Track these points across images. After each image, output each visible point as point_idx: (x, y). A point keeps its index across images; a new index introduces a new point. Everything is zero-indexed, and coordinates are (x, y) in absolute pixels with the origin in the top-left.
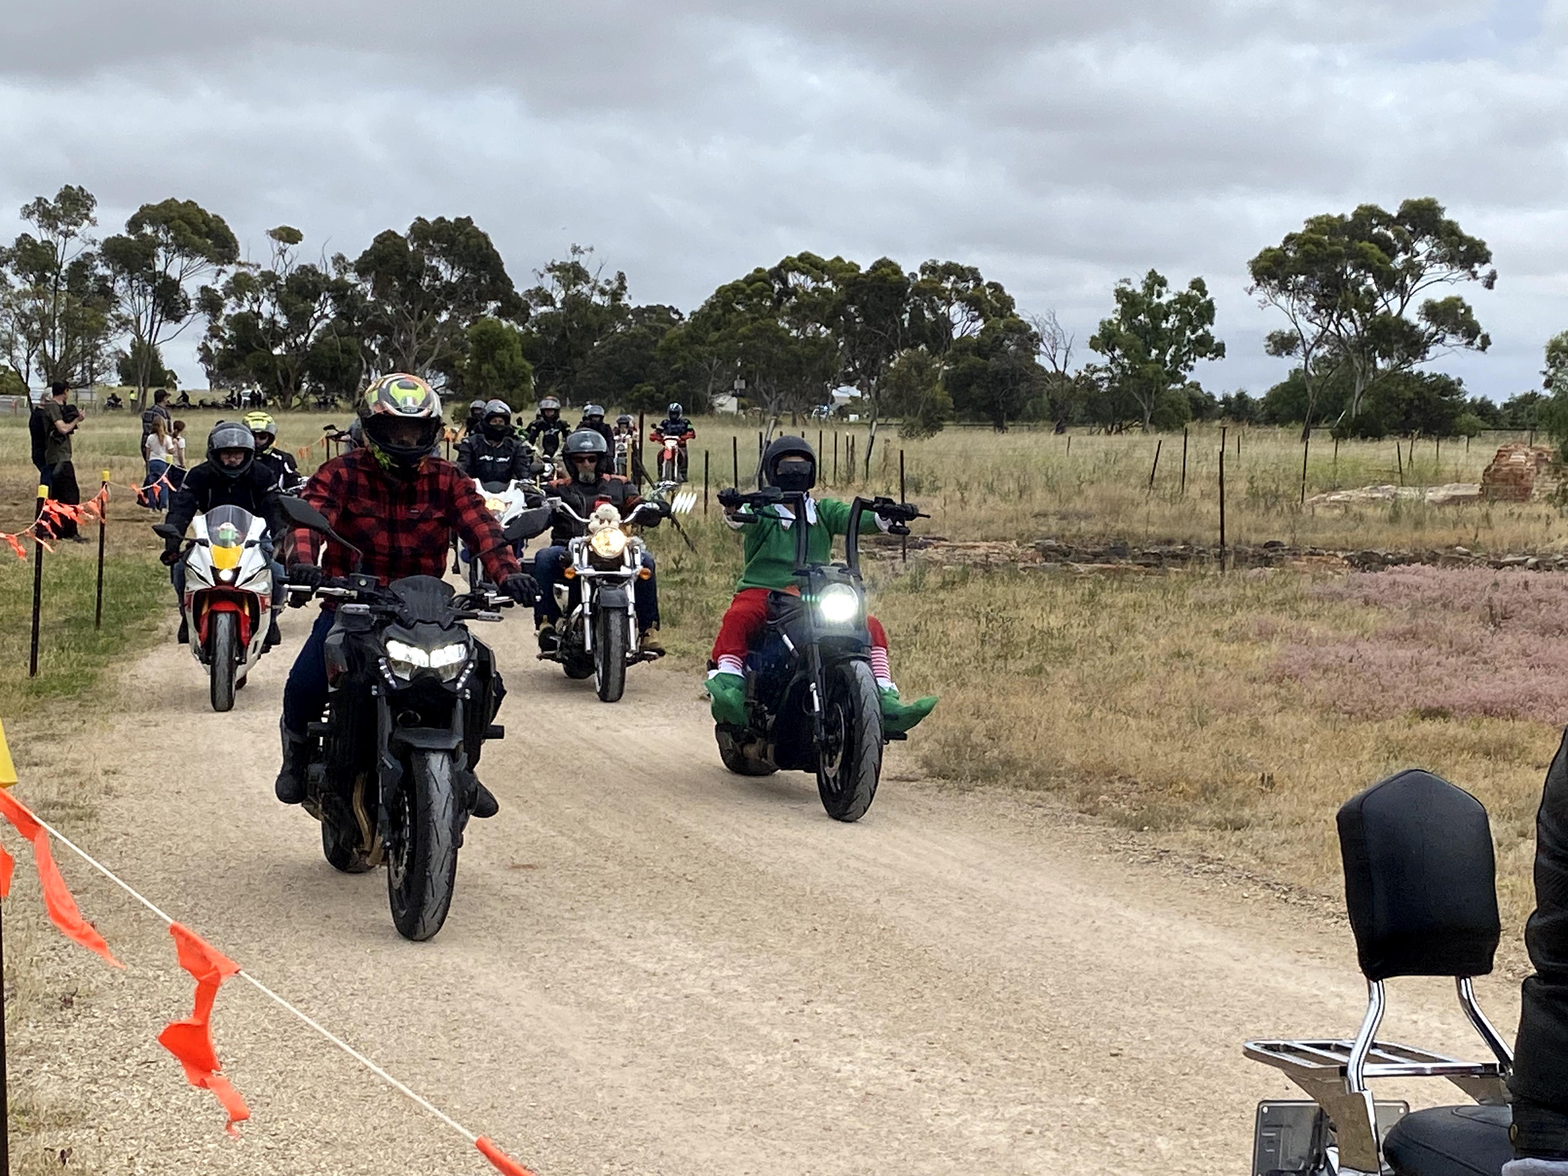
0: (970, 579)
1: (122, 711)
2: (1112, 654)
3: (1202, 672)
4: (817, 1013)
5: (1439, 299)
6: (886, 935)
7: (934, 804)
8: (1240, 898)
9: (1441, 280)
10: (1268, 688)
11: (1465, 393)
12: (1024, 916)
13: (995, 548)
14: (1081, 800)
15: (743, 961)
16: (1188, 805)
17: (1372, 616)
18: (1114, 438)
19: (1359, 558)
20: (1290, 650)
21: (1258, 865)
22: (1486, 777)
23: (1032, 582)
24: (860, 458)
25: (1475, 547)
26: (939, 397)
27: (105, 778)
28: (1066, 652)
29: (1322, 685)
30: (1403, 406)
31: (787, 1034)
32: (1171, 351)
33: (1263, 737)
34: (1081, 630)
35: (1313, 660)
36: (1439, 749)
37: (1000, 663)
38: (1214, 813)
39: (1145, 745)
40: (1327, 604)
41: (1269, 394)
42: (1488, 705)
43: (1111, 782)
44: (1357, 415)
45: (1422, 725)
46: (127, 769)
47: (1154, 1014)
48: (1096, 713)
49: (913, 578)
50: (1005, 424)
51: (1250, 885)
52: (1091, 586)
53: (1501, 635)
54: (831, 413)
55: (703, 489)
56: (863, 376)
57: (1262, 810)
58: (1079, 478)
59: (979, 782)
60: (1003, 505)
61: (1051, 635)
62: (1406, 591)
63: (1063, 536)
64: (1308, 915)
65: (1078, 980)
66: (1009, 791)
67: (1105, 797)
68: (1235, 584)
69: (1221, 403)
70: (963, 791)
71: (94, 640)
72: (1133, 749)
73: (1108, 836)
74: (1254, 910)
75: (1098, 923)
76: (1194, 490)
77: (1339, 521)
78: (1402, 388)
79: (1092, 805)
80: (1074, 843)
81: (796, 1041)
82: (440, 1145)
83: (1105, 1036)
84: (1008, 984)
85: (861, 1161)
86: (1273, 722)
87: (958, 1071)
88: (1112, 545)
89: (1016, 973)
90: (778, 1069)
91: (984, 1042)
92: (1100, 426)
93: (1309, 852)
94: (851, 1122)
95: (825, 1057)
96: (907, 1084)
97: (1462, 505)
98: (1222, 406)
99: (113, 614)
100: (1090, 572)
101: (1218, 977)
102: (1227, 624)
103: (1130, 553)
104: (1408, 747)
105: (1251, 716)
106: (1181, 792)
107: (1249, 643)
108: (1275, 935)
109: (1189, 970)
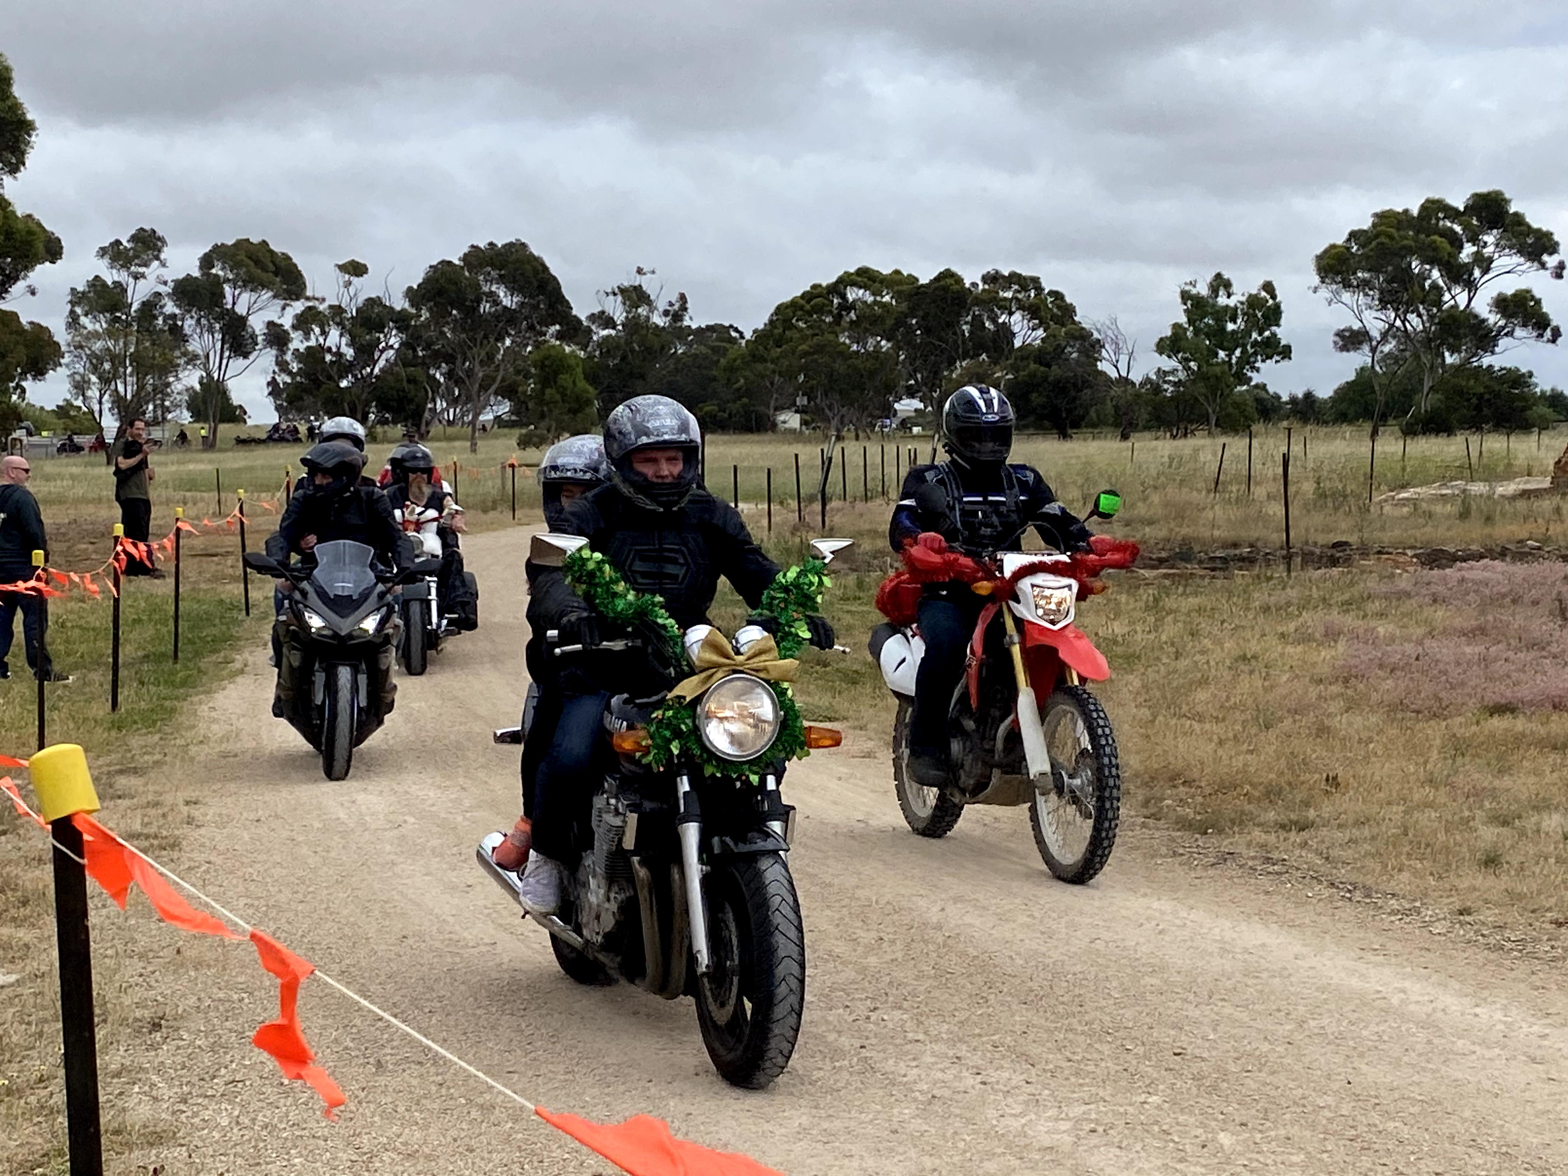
1: (201, 742)
2: (1177, 659)
3: (1268, 674)
4: (883, 1020)
5: (1509, 291)
6: (951, 943)
8: (1304, 898)
9: (1509, 272)
10: (1335, 689)
11: (1536, 385)
12: (1089, 920)
14: (1146, 803)
16: (1252, 807)
17: (1440, 613)
18: (1180, 443)
19: (1427, 556)
20: (1357, 650)
21: (1322, 865)
22: (1553, 771)
25: (1546, 540)
27: (187, 808)
28: (1131, 659)
29: (1388, 685)
30: (1474, 401)
31: (854, 1040)
32: (1238, 353)
33: (1328, 738)
34: (1146, 636)
35: (1380, 659)
36: (1506, 746)
38: (1279, 815)
39: (1210, 748)
40: (1394, 603)
41: (1336, 392)
42: (1557, 700)
43: (1175, 786)
44: (1426, 411)
45: (1490, 721)
46: (208, 799)
47: (1217, 1014)
48: (1160, 719)
50: (1069, 432)
51: (1314, 885)
52: (1155, 592)
54: (894, 426)
55: (766, 506)
56: (924, 388)
57: (1327, 809)
58: (1142, 484)
61: (1115, 642)
62: (1475, 587)
64: (1372, 913)
65: (1142, 982)
67: (1168, 802)
68: (1301, 585)
69: (1287, 403)
71: (172, 674)
72: (1198, 753)
73: (1173, 840)
74: (1318, 909)
75: (1162, 926)
76: (1259, 492)
77: (1407, 518)
78: (1472, 382)
79: (1156, 809)
80: (1138, 848)
81: (862, 1047)
82: (518, 1154)
83: (1168, 1036)
84: (1072, 988)
85: (928, 1162)
86: (1341, 722)
87: (1022, 1073)
88: (1177, 550)
89: (1081, 976)
90: (845, 1075)
91: (1049, 1045)
92: (1165, 432)
93: (1373, 851)
94: (917, 1124)
95: (891, 1062)
96: (973, 1087)
97: (1532, 499)
98: (1289, 406)
99: (190, 648)
100: (1155, 578)
101: (1281, 976)
102: (1292, 626)
103: (1195, 558)
104: (1475, 744)
105: (1317, 717)
106: (1245, 795)
107: (1315, 645)
108: (1340, 933)
109: (1252, 969)
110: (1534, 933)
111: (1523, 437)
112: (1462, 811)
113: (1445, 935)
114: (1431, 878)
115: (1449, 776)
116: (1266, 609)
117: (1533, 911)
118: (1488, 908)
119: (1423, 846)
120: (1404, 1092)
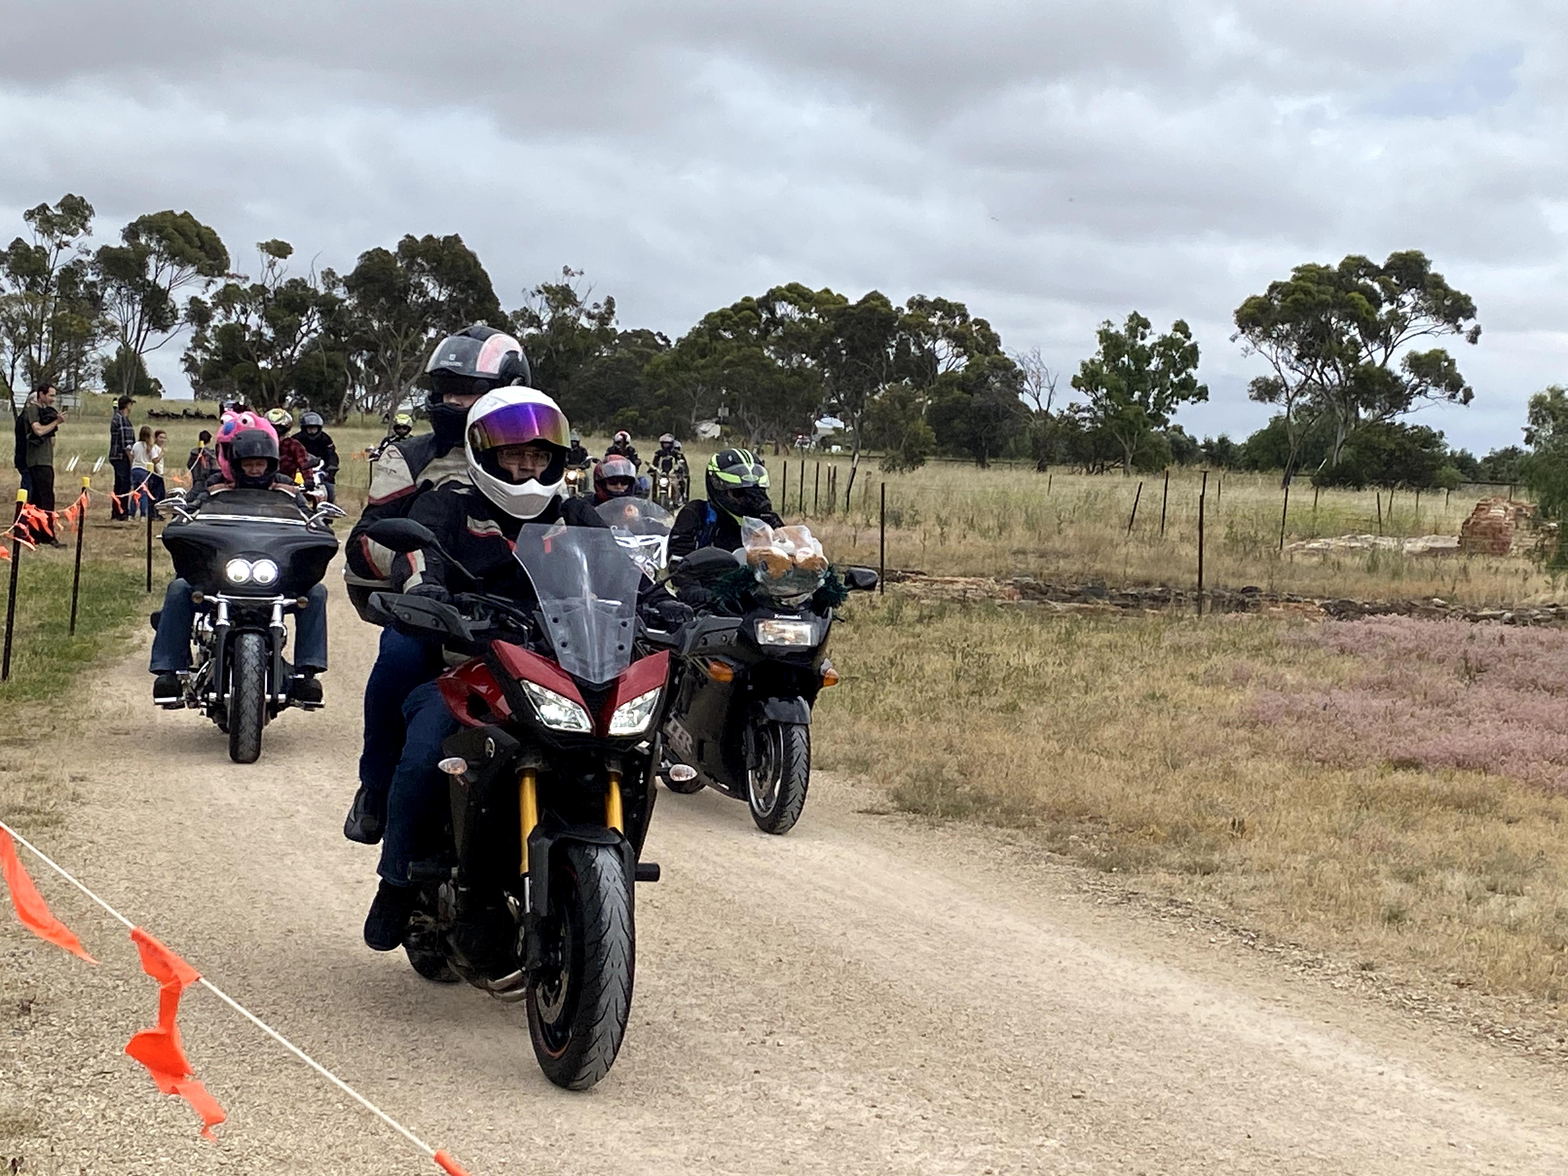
0: (947, 613)
1: (92, 717)
2: (1086, 693)
3: (1176, 715)
4: (778, 1045)
5: (1423, 351)
6: (852, 968)
7: (903, 838)
8: (1208, 943)
9: (1425, 332)
10: (1242, 733)
11: (1446, 446)
12: (991, 954)
13: (972, 583)
14: (1051, 838)
15: (707, 991)
16: (1157, 848)
17: (1347, 664)
18: (1096, 478)
19: (1335, 606)
20: (1266, 696)
21: (1226, 910)
22: (1457, 830)
23: (1009, 619)
24: (841, 490)
25: (1452, 599)
26: (921, 432)
27: (72, 784)
28: (1041, 690)
29: (1295, 732)
30: (1384, 456)
31: (748, 1065)
32: (1154, 394)
33: (1235, 782)
34: (1056, 668)
35: (1287, 706)
36: (1410, 801)
37: (974, 699)
38: (1184, 856)
39: (1117, 785)
40: (1302, 652)
41: (1251, 439)
42: (1461, 757)
43: (1080, 822)
44: (1338, 464)
45: (1394, 775)
46: (95, 777)
47: (1118, 1057)
48: (1069, 752)
49: (890, 611)
50: (987, 461)
51: (1217, 930)
52: (1068, 625)
53: (1474, 688)
54: (814, 443)
56: (846, 408)
57: (1232, 854)
58: (1059, 517)
59: (950, 818)
60: (982, 541)
61: (1027, 674)
62: (1383, 642)
63: (1041, 574)
64: (1274, 962)
65: (1043, 1020)
66: (979, 827)
67: (1074, 837)
68: (1212, 628)
69: (1203, 447)
70: (933, 826)
71: (68, 646)
72: (1105, 789)
73: (1078, 876)
74: (1221, 955)
75: (1064, 964)
76: (1173, 533)
77: (1316, 568)
78: (1383, 438)
79: (1061, 844)
80: (1043, 883)
81: (756, 1072)
83: (1068, 1077)
84: (971, 1022)
86: (1247, 768)
87: (918, 1109)
88: (1090, 585)
89: (980, 1010)
90: (738, 1100)
91: (946, 1080)
92: (1081, 467)
93: (1278, 900)
94: (809, 1156)
95: (785, 1089)
96: (868, 1120)
97: (1439, 557)
98: (1204, 450)
99: (87, 620)
100: (1067, 612)
101: (1182, 1022)
102: (1202, 668)
103: (1107, 594)
104: (1379, 798)
105: (1223, 760)
106: (1151, 835)
107: (1223, 687)
108: (1242, 982)
109: (1153, 1013)
110: (1436, 993)
111: (1432, 496)
112: (1366, 864)
113: (1347, 989)
114: (1334, 930)
115: (1352, 829)
117: (1435, 971)
118: (1390, 965)
119: (1327, 897)
120: (1304, 1149)
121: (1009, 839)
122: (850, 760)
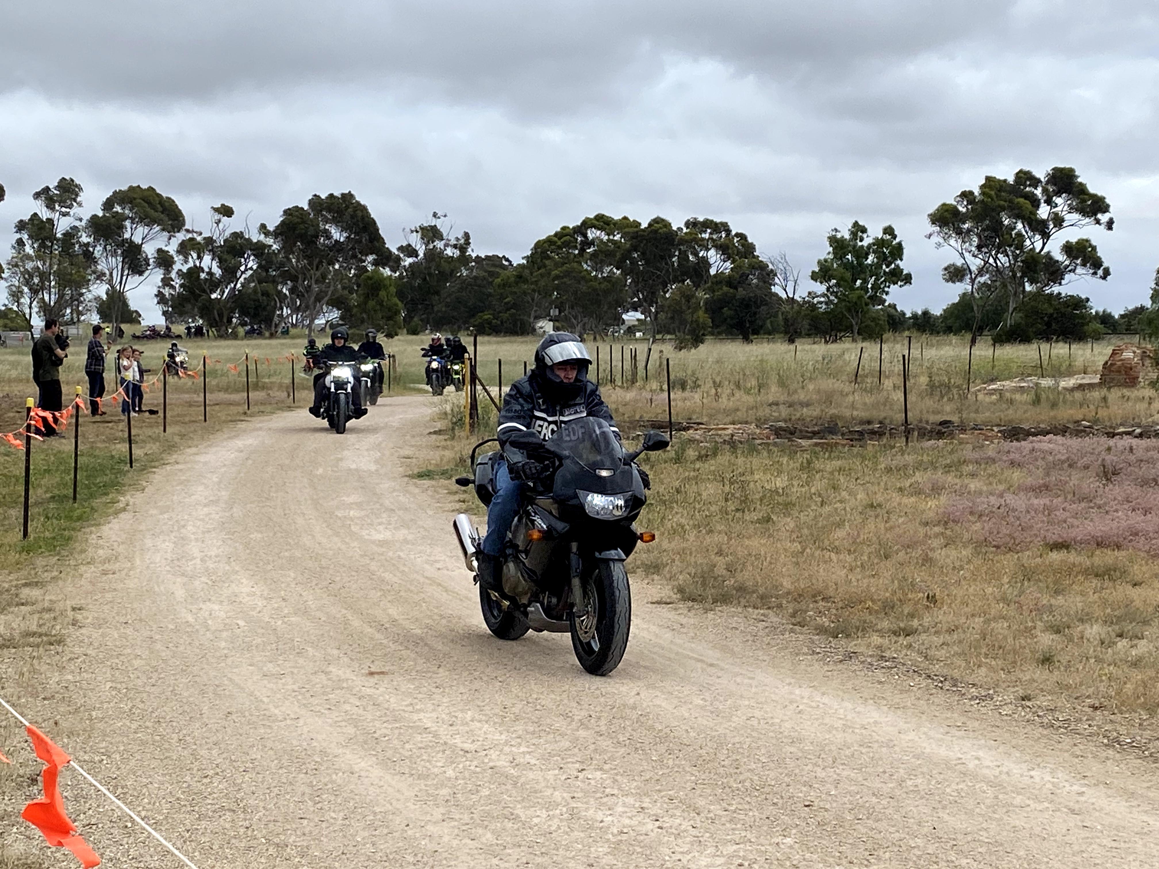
0: (720, 452)
1: (89, 563)
2: (822, 506)
3: (888, 518)
4: (588, 778)
5: (1075, 240)
6: (643, 719)
7: (684, 621)
8: (908, 687)
9: (1073, 225)
10: (937, 529)
11: (1092, 308)
12: (746, 703)
13: (739, 429)
14: (793, 615)
15: (535, 741)
16: (872, 618)
17: (1016, 475)
18: (831, 346)
19: (1009, 431)
20: (955, 501)
21: (922, 662)
22: (1094, 593)
23: (765, 454)
24: (641, 365)
25: (1095, 421)
26: (701, 319)
27: (72, 613)
28: (788, 506)
29: (977, 526)
30: (1046, 319)
31: (565, 794)
32: (872, 280)
33: (930, 566)
34: (800, 489)
35: (971, 508)
36: (1061, 573)
37: (738, 515)
38: (891, 624)
39: (843, 573)
40: (983, 467)
41: (945, 311)
42: (1100, 539)
43: (816, 602)
44: (1011, 326)
45: (1050, 555)
46: (90, 606)
47: (839, 775)
48: (808, 550)
49: (677, 453)
50: (750, 335)
51: (915, 677)
52: (809, 457)
53: (1110, 486)
54: (622, 331)
56: (644, 303)
57: (927, 620)
58: (802, 376)
59: (719, 604)
60: (746, 398)
61: (778, 494)
62: (1043, 455)
63: (790, 420)
64: (957, 698)
65: (784, 750)
66: (740, 610)
67: (811, 613)
68: (916, 452)
69: (910, 318)
70: (706, 610)
71: (72, 511)
72: (834, 576)
73: (813, 642)
74: (918, 695)
75: (801, 707)
76: (888, 384)
77: (995, 404)
78: (1045, 306)
79: (801, 619)
80: (787, 648)
81: (571, 799)
83: (801, 792)
84: (731, 754)
86: (940, 555)
87: (690, 820)
88: (827, 425)
89: (738, 746)
90: (557, 821)
91: (711, 798)
92: (821, 338)
93: (960, 651)
94: (609, 859)
95: (592, 811)
96: (652, 831)
97: (1086, 391)
98: (911, 321)
99: (86, 491)
100: (809, 446)
101: (888, 746)
102: (908, 483)
103: (839, 431)
104: (1038, 572)
105: (923, 550)
106: (867, 608)
107: (924, 496)
108: (933, 714)
109: (867, 741)
110: (1077, 715)
111: (1081, 345)
112: (1027, 622)
113: (1011, 716)
114: (1001, 672)
115: (1017, 596)
116: (889, 470)
117: (1076, 698)
118: (1043, 696)
119: (996, 648)
120: (975, 835)
121: (762, 618)
122: (646, 565)
